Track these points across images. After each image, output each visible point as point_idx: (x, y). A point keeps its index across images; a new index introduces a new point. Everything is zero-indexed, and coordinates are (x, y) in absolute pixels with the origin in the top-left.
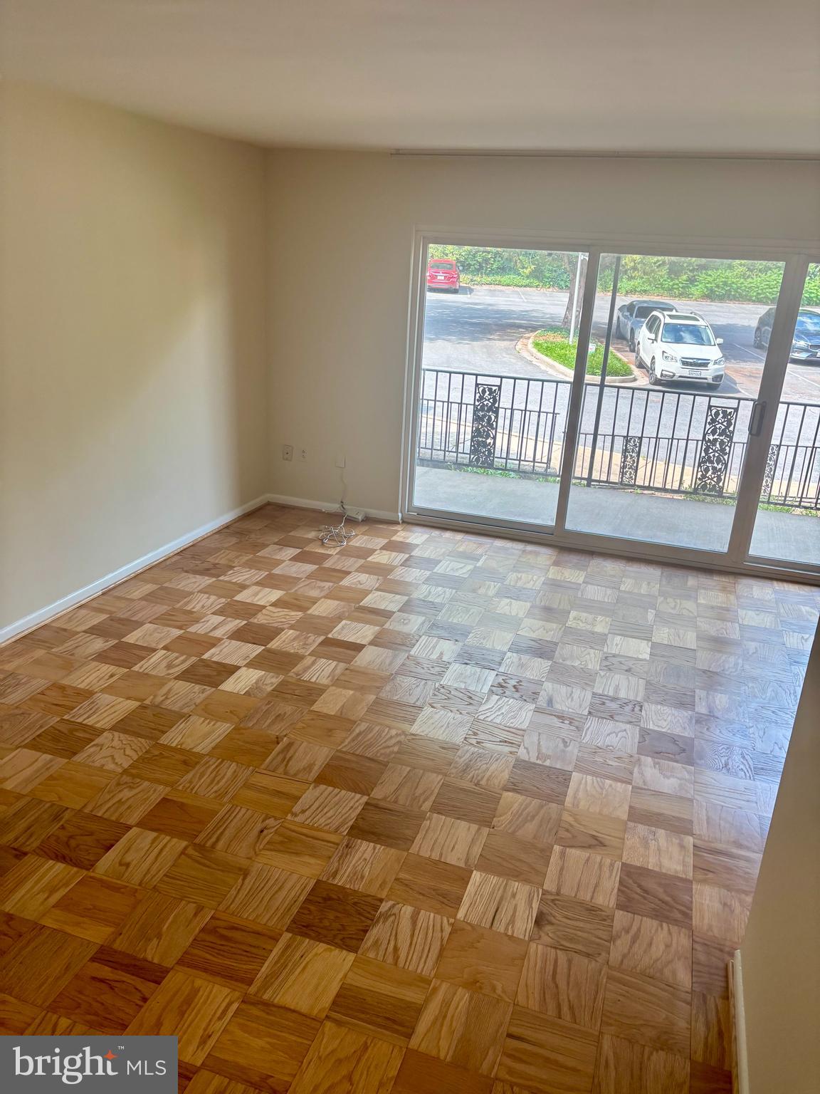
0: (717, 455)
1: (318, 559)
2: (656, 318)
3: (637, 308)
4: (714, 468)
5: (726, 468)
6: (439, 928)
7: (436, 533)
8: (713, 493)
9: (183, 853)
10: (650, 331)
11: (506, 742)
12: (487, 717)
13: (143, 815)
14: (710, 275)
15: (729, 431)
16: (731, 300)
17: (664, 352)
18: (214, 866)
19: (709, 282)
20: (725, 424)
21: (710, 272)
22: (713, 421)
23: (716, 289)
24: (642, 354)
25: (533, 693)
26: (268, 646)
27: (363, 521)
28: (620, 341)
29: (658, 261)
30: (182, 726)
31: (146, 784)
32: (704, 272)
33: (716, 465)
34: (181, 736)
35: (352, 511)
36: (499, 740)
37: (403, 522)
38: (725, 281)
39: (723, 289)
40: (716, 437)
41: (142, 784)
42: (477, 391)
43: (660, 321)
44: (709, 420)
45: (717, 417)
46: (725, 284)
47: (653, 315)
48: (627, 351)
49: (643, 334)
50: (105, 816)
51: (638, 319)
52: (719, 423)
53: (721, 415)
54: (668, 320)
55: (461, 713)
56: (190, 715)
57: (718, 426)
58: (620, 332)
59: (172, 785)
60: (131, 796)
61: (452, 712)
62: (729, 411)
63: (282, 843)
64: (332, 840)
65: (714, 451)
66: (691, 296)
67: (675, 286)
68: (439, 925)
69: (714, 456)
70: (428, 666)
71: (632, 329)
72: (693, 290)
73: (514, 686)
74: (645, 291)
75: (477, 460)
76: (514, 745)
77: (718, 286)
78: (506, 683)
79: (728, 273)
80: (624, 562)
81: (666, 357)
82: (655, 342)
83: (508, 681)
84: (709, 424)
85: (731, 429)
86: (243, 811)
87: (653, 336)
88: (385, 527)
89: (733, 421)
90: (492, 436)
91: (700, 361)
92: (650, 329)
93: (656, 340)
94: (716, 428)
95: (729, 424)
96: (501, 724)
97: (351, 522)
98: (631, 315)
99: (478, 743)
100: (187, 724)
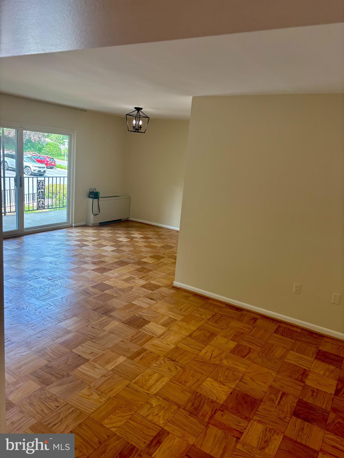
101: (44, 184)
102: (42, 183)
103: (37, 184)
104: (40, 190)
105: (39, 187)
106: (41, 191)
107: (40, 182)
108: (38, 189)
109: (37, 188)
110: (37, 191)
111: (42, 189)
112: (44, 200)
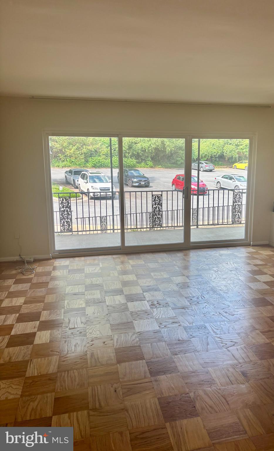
0: (158, 212)
1: (29, 280)
2: (85, 174)
3: (73, 171)
4: (158, 217)
5: (162, 217)
6: (218, 393)
7: (71, 259)
8: (159, 226)
9: (89, 415)
10: (84, 180)
11: (174, 323)
12: (159, 317)
13: (52, 410)
14: (93, 159)
15: (161, 203)
16: (102, 168)
17: (92, 186)
18: (108, 414)
19: (93, 162)
20: (159, 201)
21: (93, 158)
22: (155, 200)
23: (96, 164)
24: (82, 188)
25: (166, 303)
26: (40, 320)
27: (33, 261)
28: (68, 185)
29: (80, 153)
30: (32, 365)
31: (39, 396)
32: (90, 158)
33: (158, 216)
34: (36, 370)
35: (27, 258)
36: (171, 323)
37: (53, 258)
38: (99, 161)
39: (99, 164)
40: (156, 206)
41: (37, 398)
42: (60, 200)
43: (87, 175)
44: (153, 200)
45: (156, 199)
46: (99, 162)
47: (83, 173)
48: (73, 188)
49: (80, 181)
50: (32, 418)
51: (75, 176)
52: (157, 201)
53: (157, 198)
54: (90, 175)
55: (148, 319)
56: (31, 360)
57: (156, 202)
58: (68, 182)
59: (53, 391)
60: (36, 404)
61: (144, 319)
62: (159, 196)
63: (128, 391)
64: (147, 381)
65: (157, 211)
66: (87, 167)
67: (81, 164)
68: (217, 392)
69: (157, 213)
70: (119, 307)
71: (74, 180)
72: (88, 165)
73: (157, 303)
74: (70, 166)
75: (64, 229)
76: (178, 323)
77: (97, 163)
78: (153, 303)
79: (99, 158)
80: (151, 253)
81: (93, 188)
82: (87, 183)
83: (153, 302)
84: (153, 201)
85: (161, 202)
86: (99, 387)
87: (86, 181)
88: (46, 262)
89: (161, 199)
90: (69, 218)
91: (106, 189)
92: (83, 178)
93: (87, 182)
94: (156, 203)
95: (160, 201)
96: (166, 317)
97: (29, 263)
98: (72, 174)
99: (165, 326)
100: (34, 363)
101: (241, 197)
102: (239, 195)
103: (233, 196)
104: (236, 203)
105: (235, 199)
106: (238, 204)
107: (237, 194)
108: (233, 203)
109: (233, 201)
110: (233, 204)
111: (239, 202)
112: (241, 214)
